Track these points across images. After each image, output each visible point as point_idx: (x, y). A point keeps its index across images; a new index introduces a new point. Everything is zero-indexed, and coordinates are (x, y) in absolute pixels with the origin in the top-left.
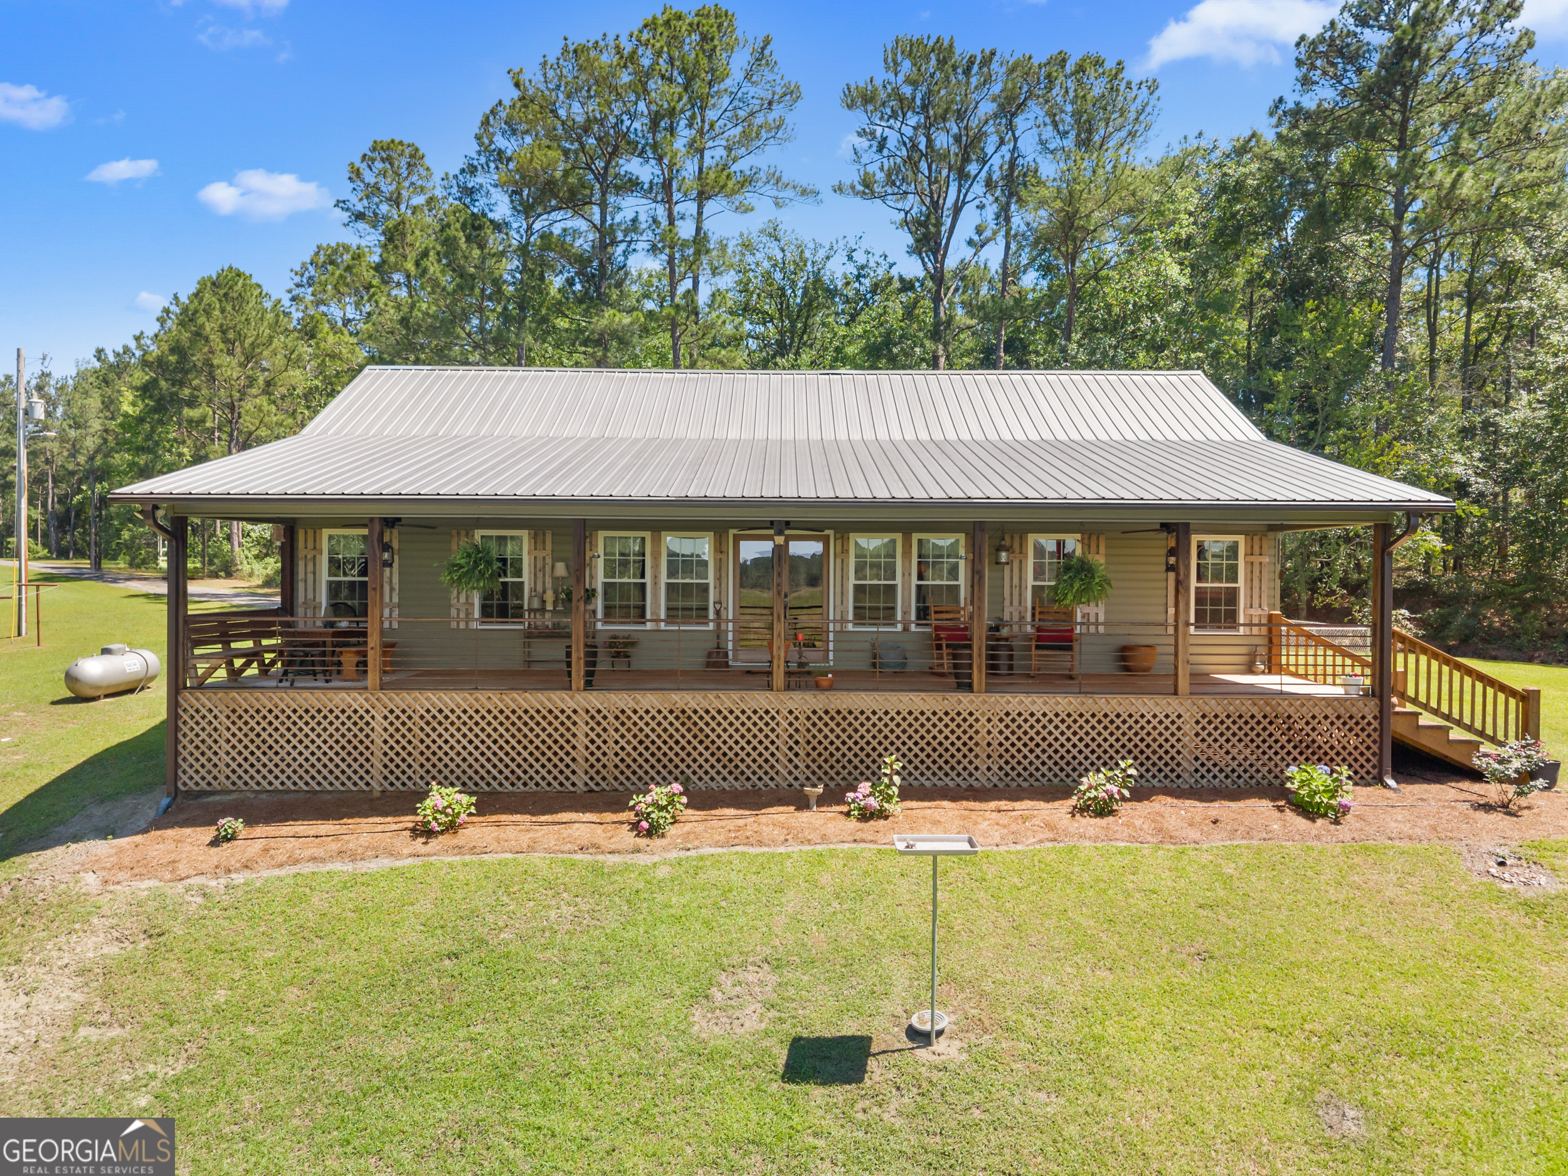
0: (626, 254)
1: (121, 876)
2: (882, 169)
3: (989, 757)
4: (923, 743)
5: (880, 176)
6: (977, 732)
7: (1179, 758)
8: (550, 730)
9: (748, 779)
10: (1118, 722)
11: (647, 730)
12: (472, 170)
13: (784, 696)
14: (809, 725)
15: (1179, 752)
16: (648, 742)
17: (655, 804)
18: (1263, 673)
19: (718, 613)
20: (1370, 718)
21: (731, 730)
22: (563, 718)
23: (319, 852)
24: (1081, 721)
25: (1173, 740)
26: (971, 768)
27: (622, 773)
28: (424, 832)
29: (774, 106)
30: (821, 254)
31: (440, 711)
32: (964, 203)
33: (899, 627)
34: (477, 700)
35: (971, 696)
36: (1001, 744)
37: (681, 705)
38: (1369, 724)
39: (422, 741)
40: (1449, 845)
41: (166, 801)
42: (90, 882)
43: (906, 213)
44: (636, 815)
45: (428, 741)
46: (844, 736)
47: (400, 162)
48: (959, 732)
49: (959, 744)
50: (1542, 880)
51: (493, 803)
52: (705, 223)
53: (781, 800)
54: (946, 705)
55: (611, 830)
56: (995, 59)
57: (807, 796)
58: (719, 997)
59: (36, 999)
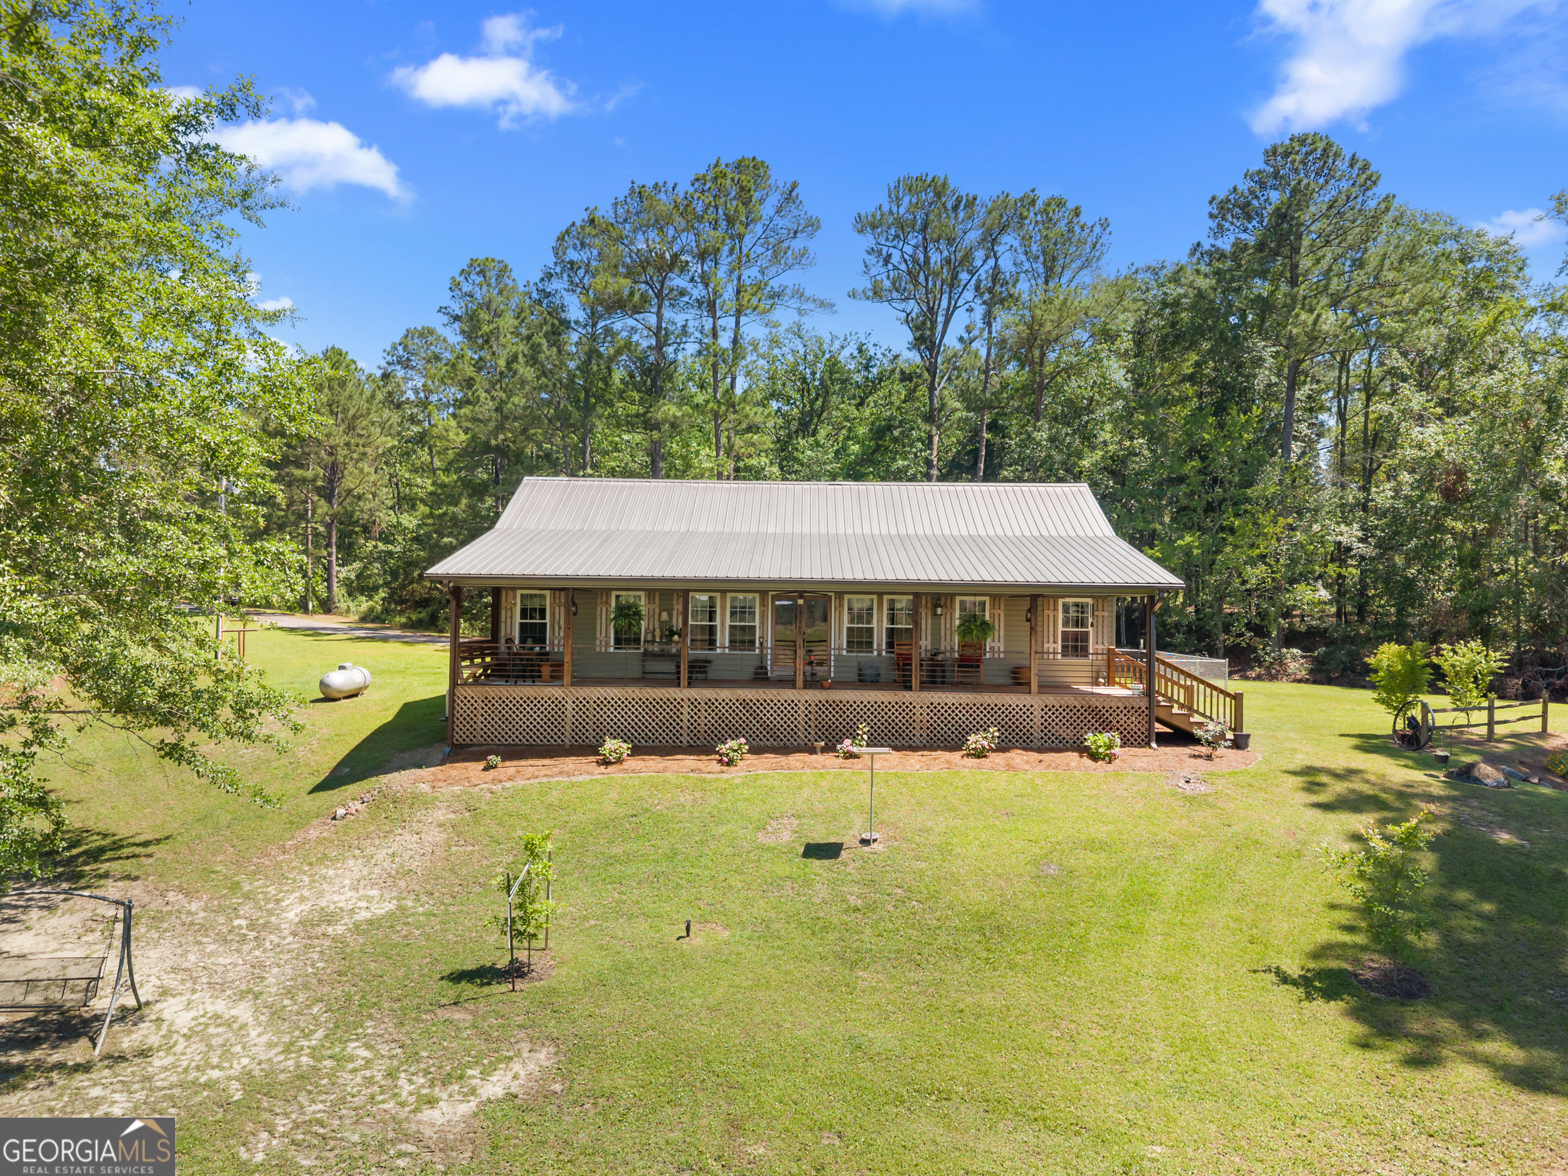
0: (676, 351)
1: (440, 784)
2: (888, 278)
3: (921, 728)
4: (883, 720)
5: (887, 284)
6: (914, 714)
7: (1031, 731)
8: (668, 710)
9: (781, 740)
10: (996, 709)
11: (723, 711)
13: (803, 692)
14: (817, 709)
15: (1031, 727)
16: (724, 718)
17: (731, 749)
18: (1102, 686)
19: (761, 644)
20: (1144, 708)
21: (772, 712)
22: (675, 703)
23: (549, 773)
24: (974, 708)
25: (1028, 720)
26: (910, 734)
27: (709, 735)
28: (606, 763)
29: (799, 235)
30: (837, 345)
31: (605, 699)
32: (955, 308)
33: (875, 653)
34: (626, 692)
35: (911, 693)
36: (928, 721)
37: (743, 696)
38: (1143, 712)
39: (595, 716)
40: (1164, 773)
41: (448, 749)
42: (424, 787)
43: (908, 315)
44: (721, 755)
45: (598, 716)
46: (837, 716)
47: (491, 274)
48: (904, 714)
49: (904, 721)
50: (1203, 788)
51: (637, 751)
52: (742, 330)
53: (800, 751)
54: (897, 699)
55: (706, 764)
56: (977, 202)
57: (815, 748)
58: (770, 829)
59: (423, 836)
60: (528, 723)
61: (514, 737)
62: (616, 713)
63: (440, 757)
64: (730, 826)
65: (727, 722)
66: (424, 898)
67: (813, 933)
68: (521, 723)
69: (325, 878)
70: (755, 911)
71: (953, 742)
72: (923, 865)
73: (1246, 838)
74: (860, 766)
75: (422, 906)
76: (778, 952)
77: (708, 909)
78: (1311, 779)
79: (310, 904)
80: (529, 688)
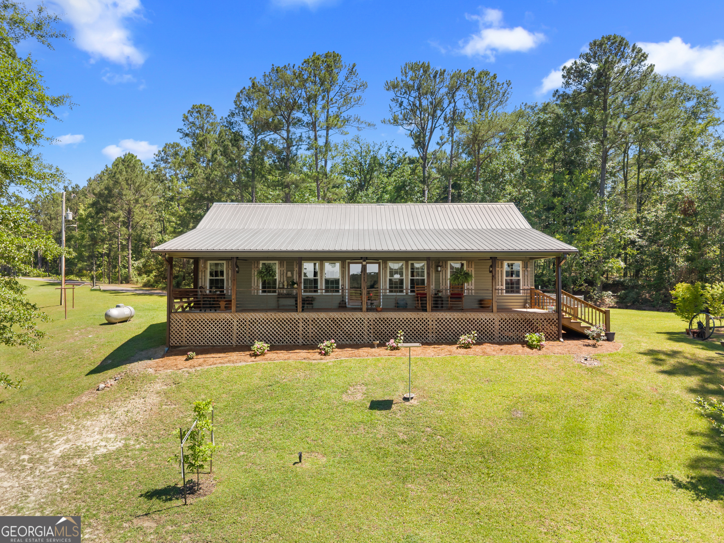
0: (297, 149)
1: (160, 369)
2: (401, 113)
3: (432, 333)
4: (411, 329)
5: (401, 117)
6: (428, 325)
7: (494, 333)
8: (291, 325)
9: (355, 341)
10: (474, 321)
11: (322, 325)
12: (233, 114)
13: (366, 314)
14: (374, 323)
15: (494, 331)
16: (322, 329)
17: (326, 346)
18: (529, 308)
19: (343, 289)
20: (555, 319)
21: (349, 325)
22: (295, 321)
23: (222, 361)
24: (462, 321)
25: (492, 327)
26: (427, 336)
27: (314, 339)
28: (256, 355)
29: (357, 91)
30: (377, 148)
31: (255, 319)
32: (435, 128)
33: (405, 294)
34: (267, 315)
35: (426, 313)
36: (436, 329)
37: (333, 316)
38: (555, 321)
39: (249, 329)
40: (572, 355)
41: (166, 349)
42: (151, 371)
43: (411, 132)
44: (320, 350)
45: (251, 329)
46: (386, 326)
47: (204, 113)
48: (423, 325)
49: (423, 329)
50: (596, 363)
51: (273, 348)
52: (329, 138)
53: (365, 346)
54: (419, 316)
55: (313, 354)
56: (446, 73)
57: (374, 344)
58: (350, 392)
59: (147, 399)
60: (212, 333)
61: (204, 341)
62: (261, 327)
63: (162, 353)
64: (326, 391)
65: (324, 331)
66: (141, 439)
67: (378, 458)
68: (208, 333)
69: (84, 427)
70: (342, 444)
71: (452, 340)
72: (442, 413)
73: (629, 393)
74: (400, 354)
75: (139, 444)
76: (357, 472)
77: (313, 443)
78: (655, 357)
79: (71, 443)
80: (212, 314)
